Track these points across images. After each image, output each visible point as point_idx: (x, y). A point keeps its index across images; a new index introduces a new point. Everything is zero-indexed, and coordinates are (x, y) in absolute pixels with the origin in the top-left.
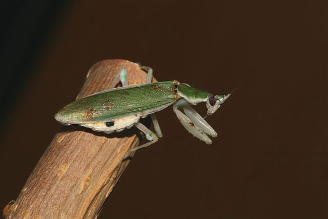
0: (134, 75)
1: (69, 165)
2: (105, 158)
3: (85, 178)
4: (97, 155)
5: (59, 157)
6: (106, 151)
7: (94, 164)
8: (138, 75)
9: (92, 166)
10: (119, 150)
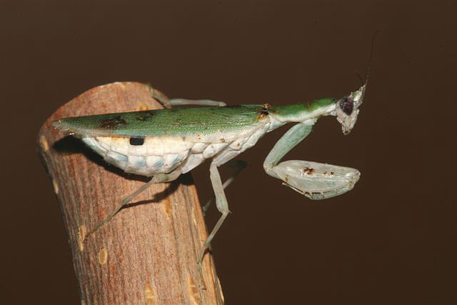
0: (128, 100)
1: (153, 283)
2: (189, 243)
3: (190, 290)
4: (177, 245)
5: (127, 283)
6: (182, 233)
7: (183, 260)
8: (133, 98)
9: (184, 265)
10: (195, 221)
